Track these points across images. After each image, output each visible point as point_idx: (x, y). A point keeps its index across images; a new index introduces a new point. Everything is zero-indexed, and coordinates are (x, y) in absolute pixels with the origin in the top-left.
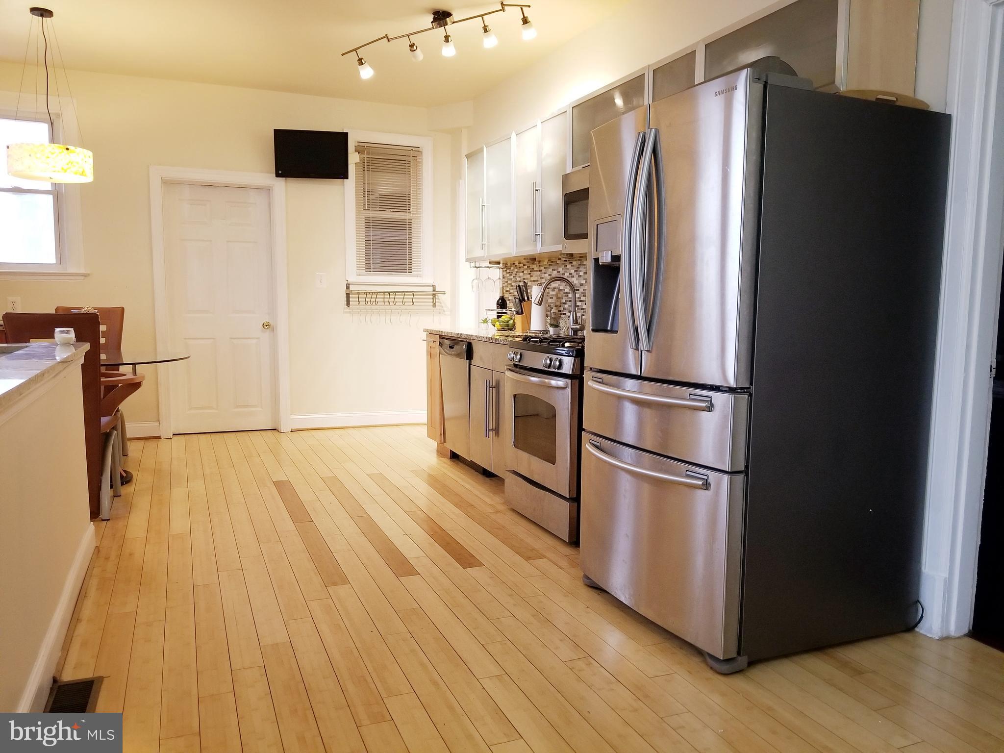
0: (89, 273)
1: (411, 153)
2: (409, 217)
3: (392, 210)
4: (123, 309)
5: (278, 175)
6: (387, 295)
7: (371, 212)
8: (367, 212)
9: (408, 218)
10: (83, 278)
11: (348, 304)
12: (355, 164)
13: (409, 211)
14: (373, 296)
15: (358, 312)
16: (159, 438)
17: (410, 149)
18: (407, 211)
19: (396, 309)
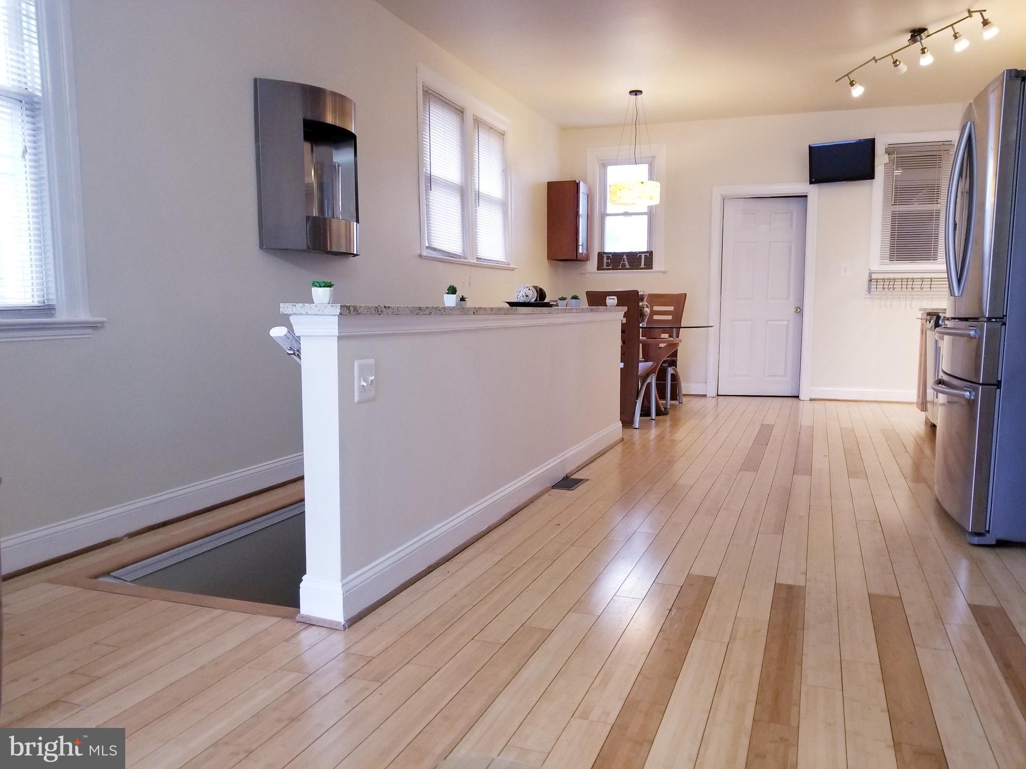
0: (667, 270)
1: (943, 148)
2: (937, 208)
3: (920, 203)
4: (686, 294)
5: (811, 183)
6: (904, 282)
7: (897, 206)
8: (895, 206)
9: (935, 208)
10: (662, 274)
11: (869, 291)
12: (885, 164)
13: (937, 202)
14: (885, 283)
15: (879, 298)
16: (705, 396)
17: (942, 143)
18: (935, 202)
19: (918, 295)
